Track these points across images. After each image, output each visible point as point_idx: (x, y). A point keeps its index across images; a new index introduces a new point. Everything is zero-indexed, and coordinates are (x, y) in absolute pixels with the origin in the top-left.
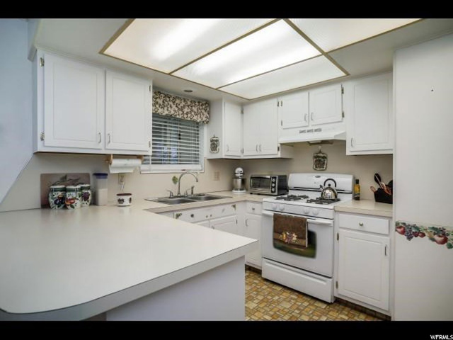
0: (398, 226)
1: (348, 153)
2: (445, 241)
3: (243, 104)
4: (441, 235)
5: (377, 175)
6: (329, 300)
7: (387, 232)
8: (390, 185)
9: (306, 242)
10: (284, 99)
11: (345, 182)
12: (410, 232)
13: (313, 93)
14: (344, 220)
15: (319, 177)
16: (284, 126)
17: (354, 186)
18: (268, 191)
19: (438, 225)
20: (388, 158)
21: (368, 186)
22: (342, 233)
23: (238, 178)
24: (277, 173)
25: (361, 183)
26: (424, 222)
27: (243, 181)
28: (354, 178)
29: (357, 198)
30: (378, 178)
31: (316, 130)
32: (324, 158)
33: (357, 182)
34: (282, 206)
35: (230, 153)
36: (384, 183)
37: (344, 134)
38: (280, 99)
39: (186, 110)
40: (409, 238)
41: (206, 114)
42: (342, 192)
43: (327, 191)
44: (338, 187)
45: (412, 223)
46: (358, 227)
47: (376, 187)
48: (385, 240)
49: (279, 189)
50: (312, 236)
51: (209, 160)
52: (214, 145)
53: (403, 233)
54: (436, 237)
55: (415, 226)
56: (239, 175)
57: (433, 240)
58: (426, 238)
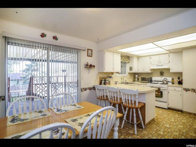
0: (184, 89)
1: (171, 72)
2: (194, 92)
3: (138, 57)
4: (194, 90)
5: (179, 77)
6: (166, 108)
7: (181, 90)
8: (182, 80)
9: (160, 94)
10: (152, 57)
11: (170, 79)
12: (187, 90)
13: (161, 56)
14: (170, 88)
15: (162, 78)
16: (152, 64)
17: (172, 80)
18: (147, 82)
19: (193, 88)
20: (181, 74)
21: (176, 80)
22: (170, 91)
23: (136, 78)
24: (150, 77)
25: (174, 79)
26: (190, 88)
27: (138, 79)
28: (172, 78)
29: (173, 83)
30: (179, 78)
31: (162, 66)
32: (163, 73)
33: (173, 79)
34: (153, 85)
35: (136, 71)
36: (181, 80)
37: (170, 67)
38: (150, 57)
39: (125, 60)
40: (187, 91)
41: (128, 60)
42: (169, 82)
43: (165, 82)
44: (168, 80)
45: (187, 88)
46: (174, 90)
47: (178, 81)
48: (181, 93)
49: (150, 81)
50: (161, 92)
51: (129, 73)
52: (131, 69)
53: (185, 90)
54: (193, 91)
55: (188, 89)
56: (136, 77)
57: (192, 92)
58: (190, 91)
